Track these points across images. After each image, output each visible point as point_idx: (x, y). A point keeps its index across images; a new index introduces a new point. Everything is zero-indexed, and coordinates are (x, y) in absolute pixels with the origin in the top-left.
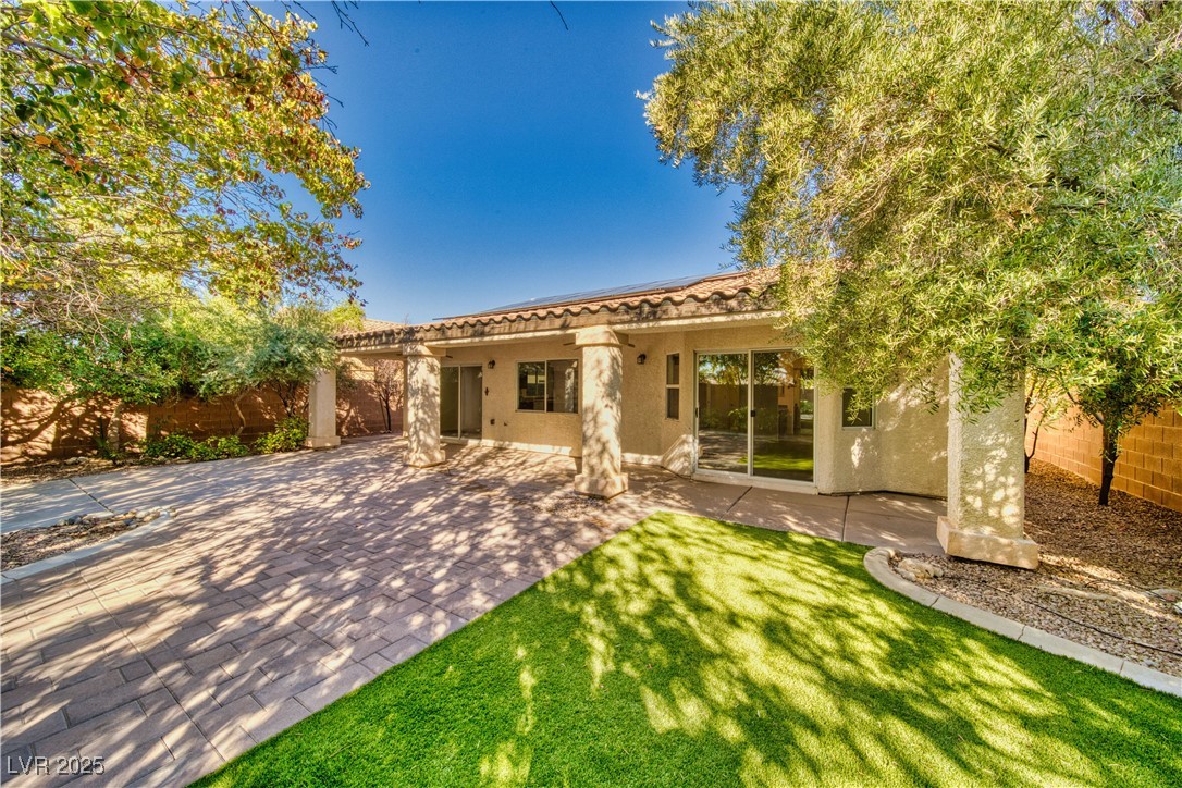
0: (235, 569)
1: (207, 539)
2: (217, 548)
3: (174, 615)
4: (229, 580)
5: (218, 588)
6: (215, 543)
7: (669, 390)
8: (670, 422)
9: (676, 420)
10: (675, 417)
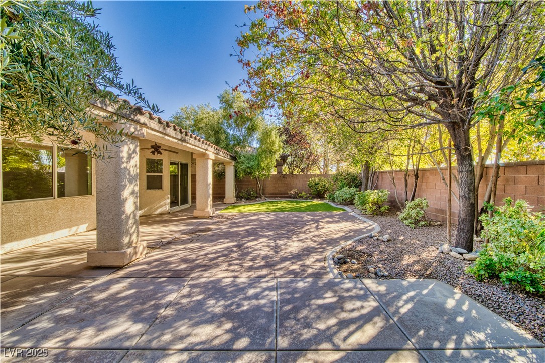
0: (312, 225)
1: (314, 236)
2: (313, 232)
3: (325, 220)
4: (314, 223)
5: (316, 222)
6: (312, 234)
7: (147, 176)
8: (153, 191)
9: (160, 190)
10: (159, 188)
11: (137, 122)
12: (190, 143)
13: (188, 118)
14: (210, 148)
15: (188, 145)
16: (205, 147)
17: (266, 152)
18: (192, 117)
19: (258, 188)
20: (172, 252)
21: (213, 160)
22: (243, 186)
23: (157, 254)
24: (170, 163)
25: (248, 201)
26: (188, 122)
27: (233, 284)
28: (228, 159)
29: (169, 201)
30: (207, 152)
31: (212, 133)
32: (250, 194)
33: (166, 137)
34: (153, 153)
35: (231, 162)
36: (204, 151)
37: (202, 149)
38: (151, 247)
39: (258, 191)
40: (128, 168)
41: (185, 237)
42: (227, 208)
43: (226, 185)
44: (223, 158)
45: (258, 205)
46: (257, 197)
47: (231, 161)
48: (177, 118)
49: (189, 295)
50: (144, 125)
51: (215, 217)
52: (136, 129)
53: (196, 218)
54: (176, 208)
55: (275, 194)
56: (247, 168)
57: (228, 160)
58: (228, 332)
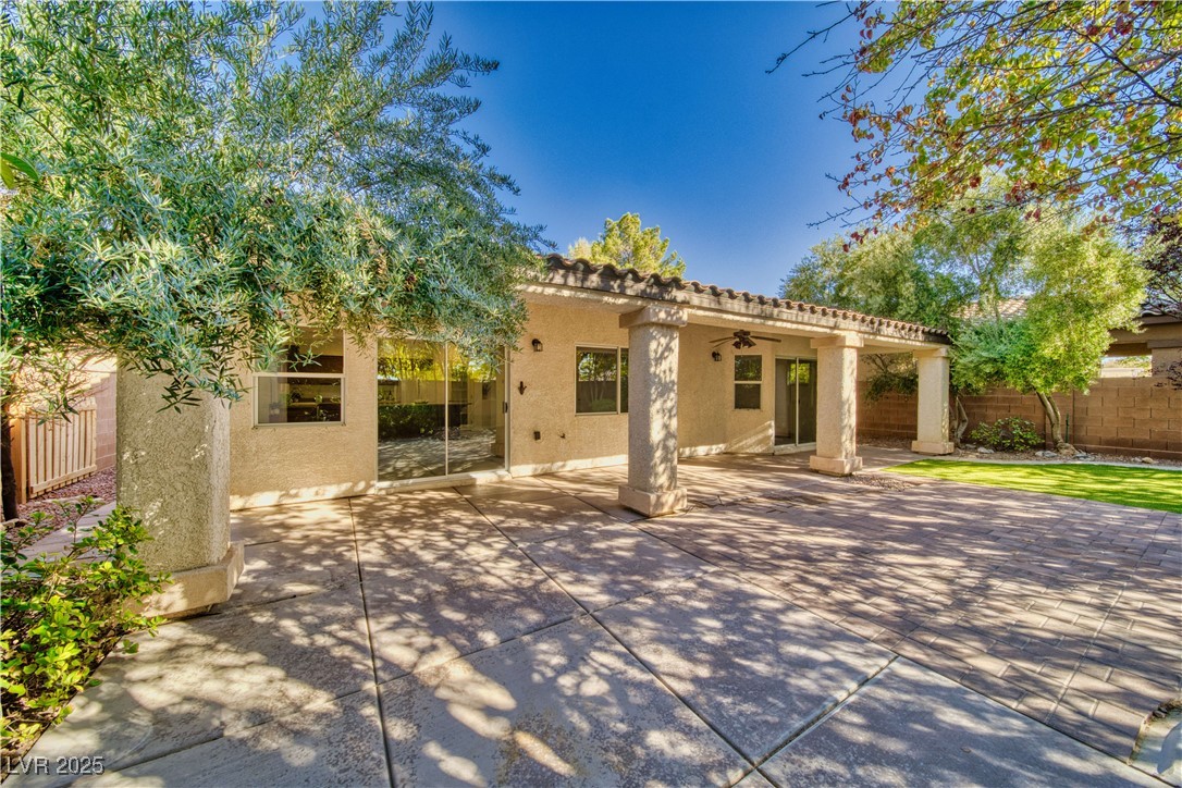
7: (736, 385)
8: (744, 412)
9: (757, 411)
10: (754, 408)
11: (673, 301)
12: (785, 318)
13: (826, 264)
14: (843, 323)
15: (779, 324)
16: (831, 321)
17: (1059, 307)
18: (836, 260)
19: (1048, 421)
20: (722, 520)
21: (858, 349)
22: (990, 412)
23: (698, 517)
24: (777, 360)
25: (998, 454)
26: (827, 273)
27: (771, 615)
28: (916, 342)
29: (772, 432)
30: (836, 332)
31: (876, 286)
32: (1010, 436)
33: (725, 316)
34: (737, 345)
35: (937, 349)
36: (828, 331)
37: (823, 327)
38: (702, 503)
39: (1048, 431)
40: (658, 372)
41: (765, 503)
42: (912, 465)
43: (919, 407)
44: (897, 341)
45: (1023, 472)
46: (1043, 447)
47: (933, 346)
48: (803, 270)
49: (687, 594)
50: (685, 303)
51: (860, 478)
52: (668, 313)
53: (816, 472)
54: (789, 448)
55: (1133, 444)
56: (986, 362)
57: (918, 344)
58: (696, 680)
